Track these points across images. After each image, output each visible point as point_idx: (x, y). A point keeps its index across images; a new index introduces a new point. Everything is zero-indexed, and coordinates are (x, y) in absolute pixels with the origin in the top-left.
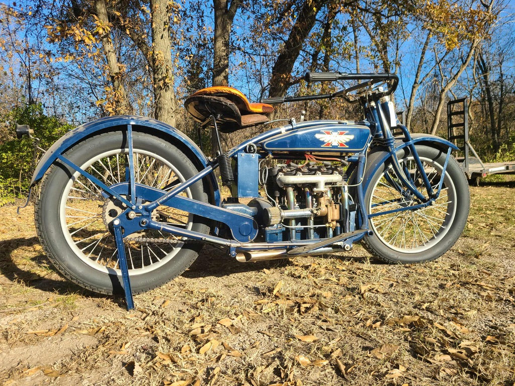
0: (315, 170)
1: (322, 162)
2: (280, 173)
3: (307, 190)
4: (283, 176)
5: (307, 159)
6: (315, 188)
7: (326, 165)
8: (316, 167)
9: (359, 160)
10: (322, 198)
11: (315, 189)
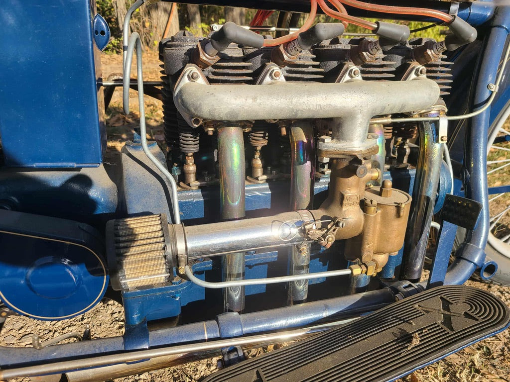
0: (342, 56)
1: (372, 22)
2: (191, 69)
3: (300, 135)
4: (201, 81)
5: (314, 9)
6: (328, 140)
7: (385, 40)
8: (344, 44)
9: (493, 17)
10: (352, 180)
11: (328, 143)
